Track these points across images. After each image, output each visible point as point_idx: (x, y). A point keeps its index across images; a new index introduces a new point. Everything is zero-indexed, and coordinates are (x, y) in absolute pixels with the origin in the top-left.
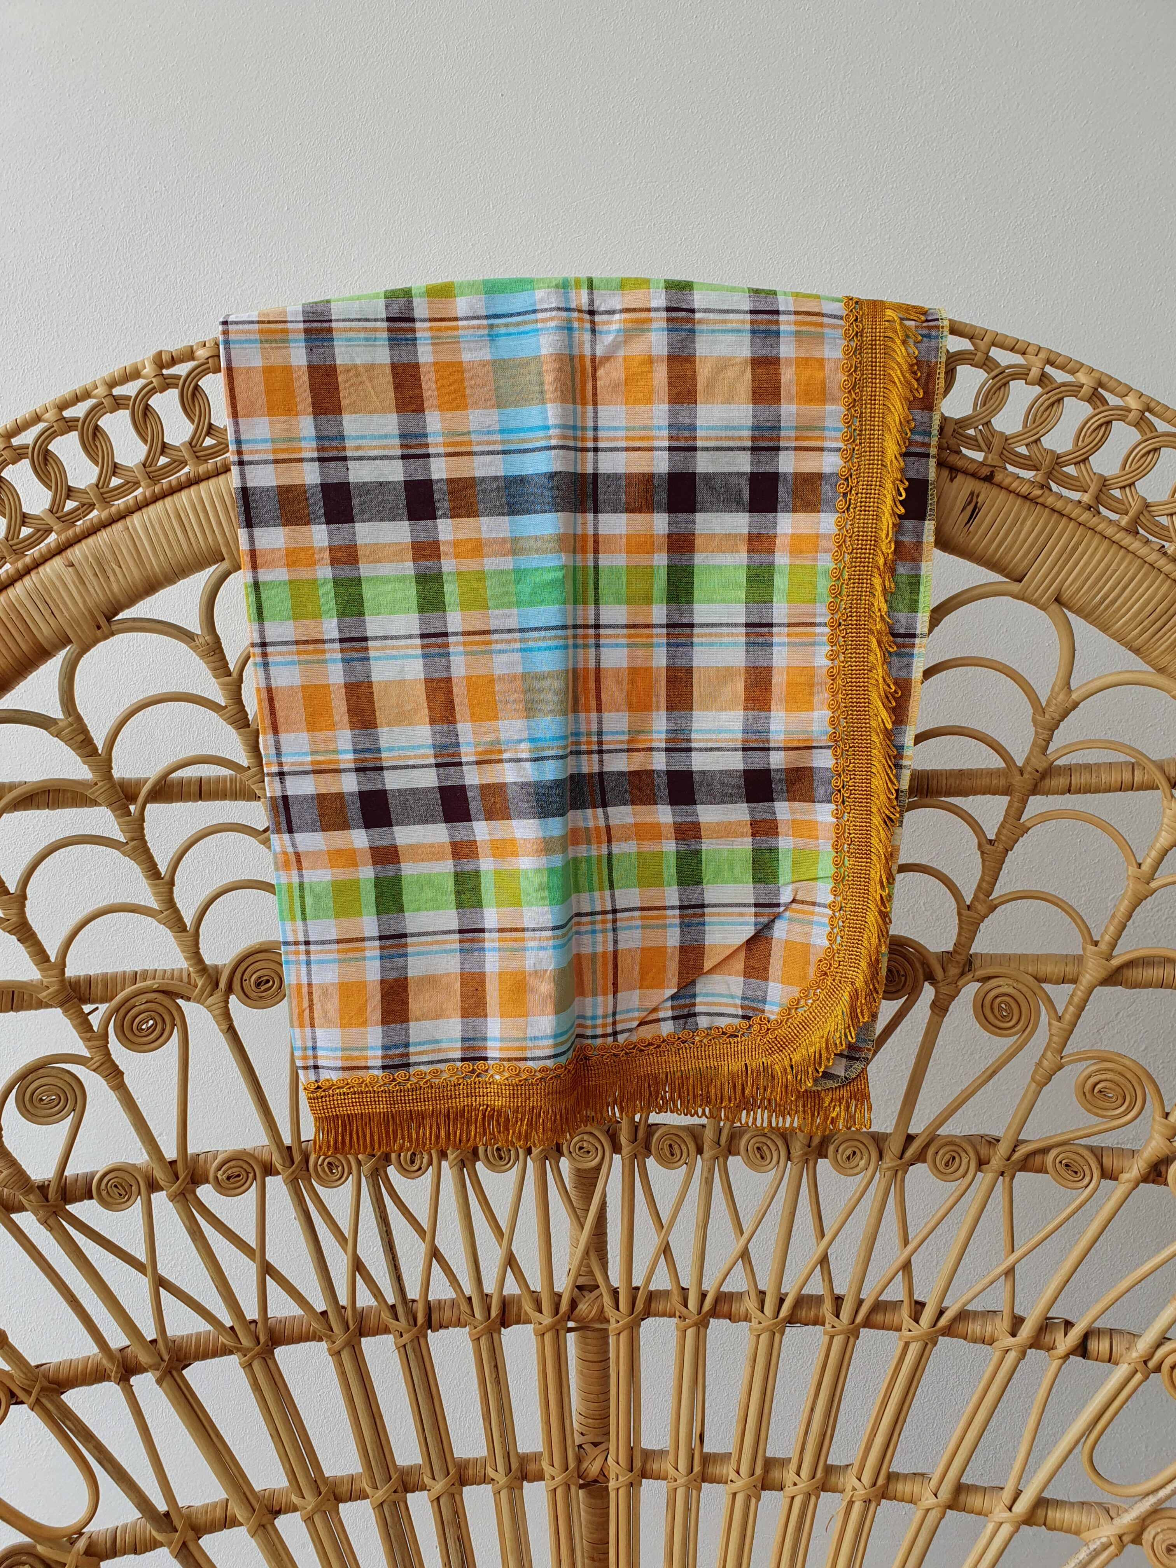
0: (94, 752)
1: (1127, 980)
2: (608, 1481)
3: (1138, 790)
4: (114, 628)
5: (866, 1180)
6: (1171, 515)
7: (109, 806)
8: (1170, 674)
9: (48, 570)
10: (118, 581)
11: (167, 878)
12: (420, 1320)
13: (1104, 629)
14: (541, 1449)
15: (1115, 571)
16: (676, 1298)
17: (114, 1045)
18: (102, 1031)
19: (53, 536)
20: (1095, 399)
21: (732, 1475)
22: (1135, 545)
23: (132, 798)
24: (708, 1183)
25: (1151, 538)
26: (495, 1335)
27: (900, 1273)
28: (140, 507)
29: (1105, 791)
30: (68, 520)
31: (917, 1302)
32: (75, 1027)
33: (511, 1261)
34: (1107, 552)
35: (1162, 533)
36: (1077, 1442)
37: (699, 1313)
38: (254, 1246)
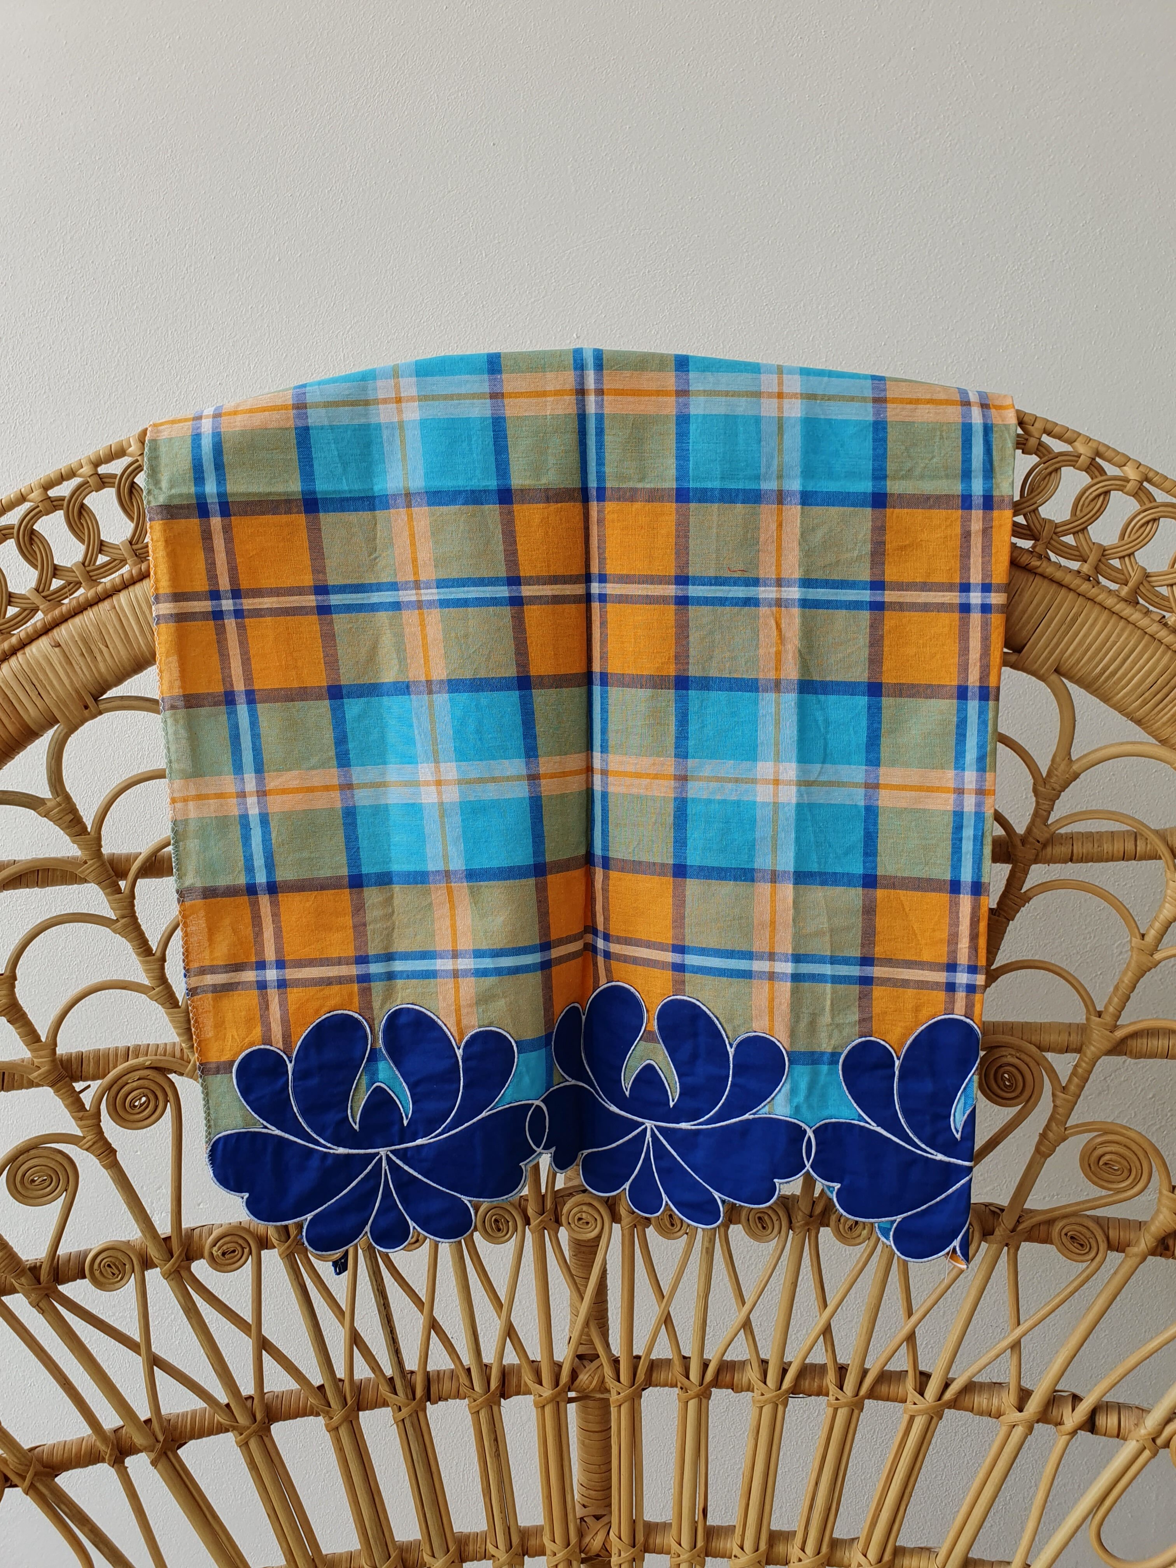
0: (83, 830)
1: (1131, 1052)
2: (611, 1556)
3: (1141, 859)
4: (102, 707)
5: (868, 1250)
6: (1172, 585)
7: (99, 884)
8: (1173, 745)
9: (34, 650)
10: (105, 660)
11: (158, 954)
12: (419, 1393)
13: (1105, 699)
14: (543, 1523)
15: (1115, 643)
16: (677, 1367)
17: (108, 1125)
18: (93, 1110)
19: (39, 615)
20: (1093, 469)
21: (736, 1550)
22: (1136, 616)
23: (123, 875)
24: (709, 1253)
25: (1151, 608)
26: (495, 1408)
27: (905, 1343)
28: (126, 585)
29: (1107, 861)
30: (54, 599)
31: (922, 1373)
32: (67, 1106)
33: (510, 1332)
34: (1106, 623)
35: (1163, 603)
36: (1084, 1519)
37: (701, 1384)
38: (250, 1321)
